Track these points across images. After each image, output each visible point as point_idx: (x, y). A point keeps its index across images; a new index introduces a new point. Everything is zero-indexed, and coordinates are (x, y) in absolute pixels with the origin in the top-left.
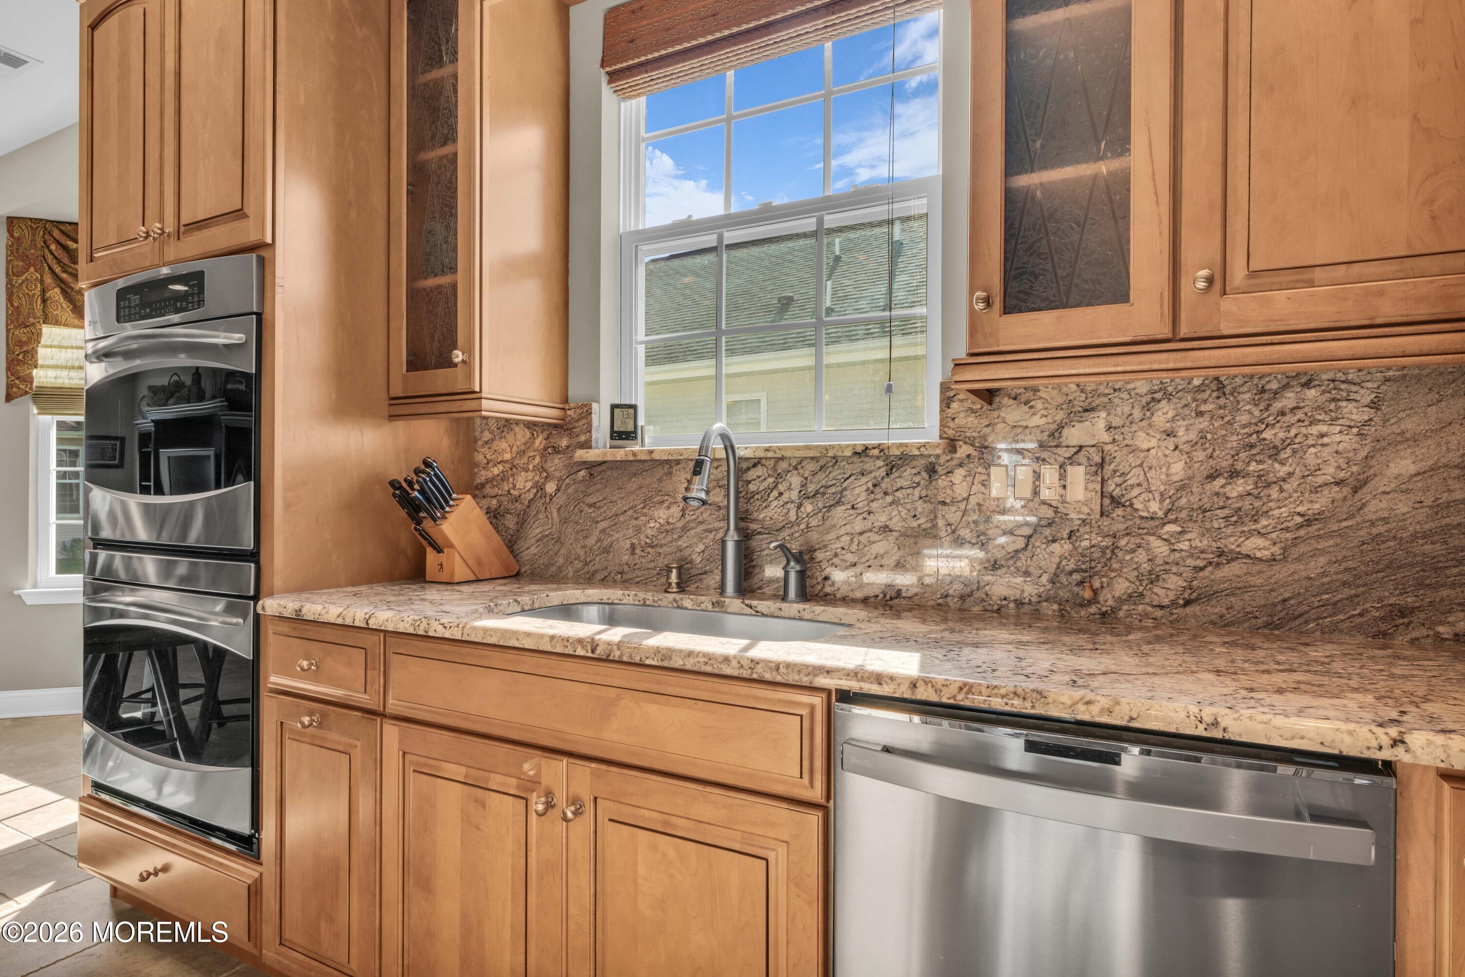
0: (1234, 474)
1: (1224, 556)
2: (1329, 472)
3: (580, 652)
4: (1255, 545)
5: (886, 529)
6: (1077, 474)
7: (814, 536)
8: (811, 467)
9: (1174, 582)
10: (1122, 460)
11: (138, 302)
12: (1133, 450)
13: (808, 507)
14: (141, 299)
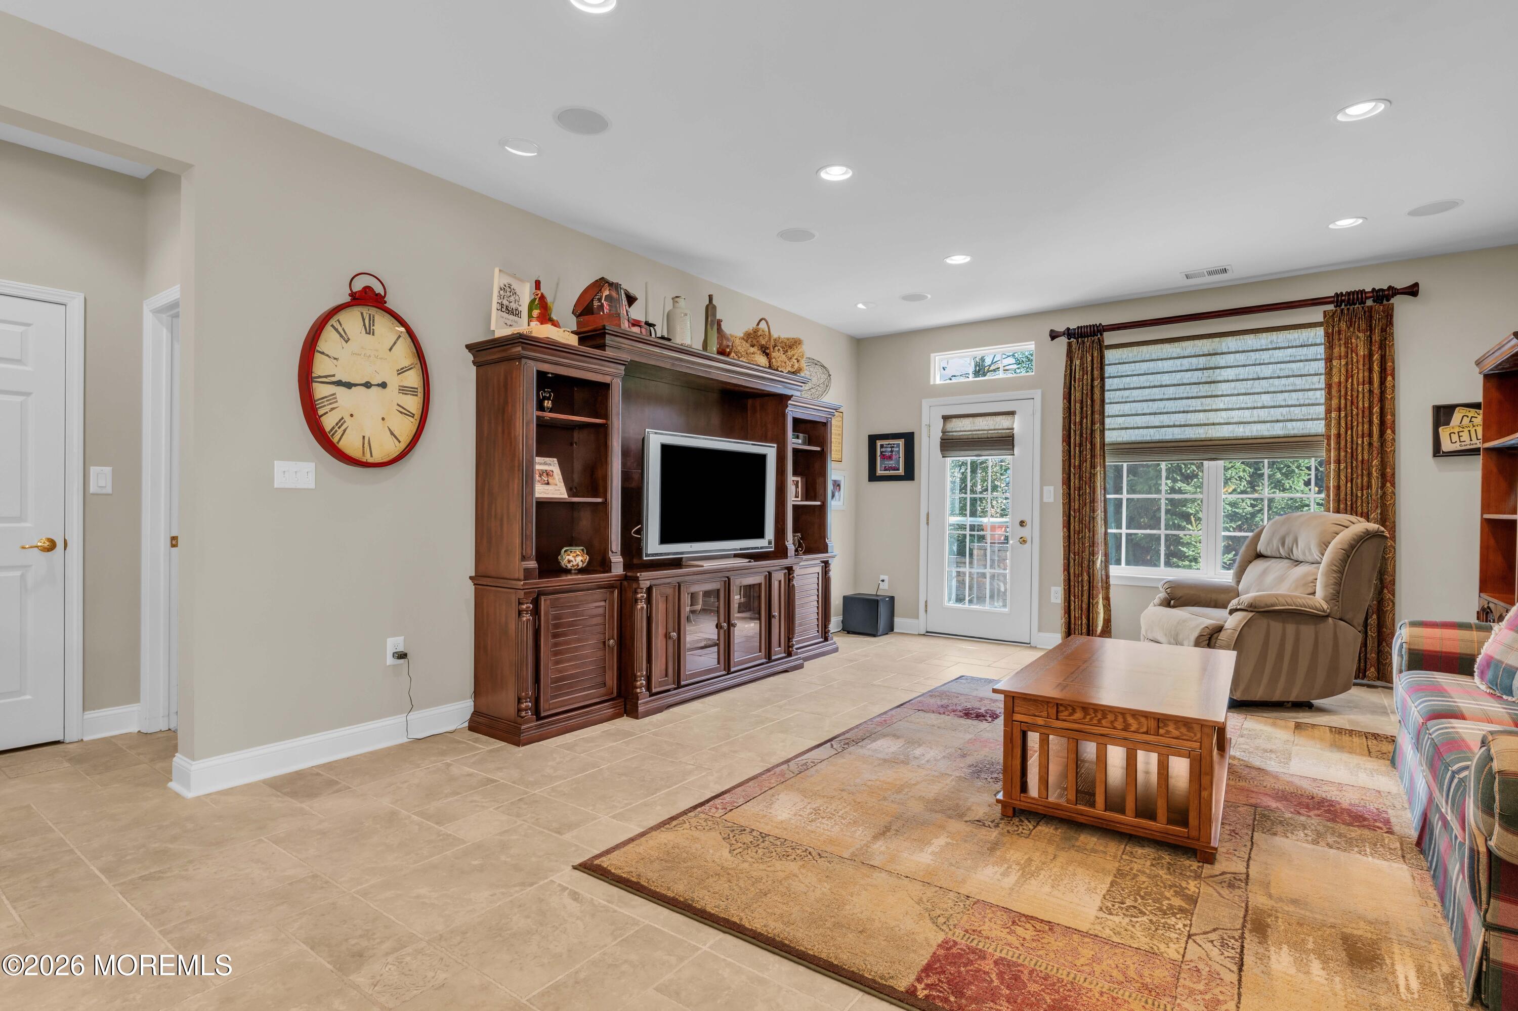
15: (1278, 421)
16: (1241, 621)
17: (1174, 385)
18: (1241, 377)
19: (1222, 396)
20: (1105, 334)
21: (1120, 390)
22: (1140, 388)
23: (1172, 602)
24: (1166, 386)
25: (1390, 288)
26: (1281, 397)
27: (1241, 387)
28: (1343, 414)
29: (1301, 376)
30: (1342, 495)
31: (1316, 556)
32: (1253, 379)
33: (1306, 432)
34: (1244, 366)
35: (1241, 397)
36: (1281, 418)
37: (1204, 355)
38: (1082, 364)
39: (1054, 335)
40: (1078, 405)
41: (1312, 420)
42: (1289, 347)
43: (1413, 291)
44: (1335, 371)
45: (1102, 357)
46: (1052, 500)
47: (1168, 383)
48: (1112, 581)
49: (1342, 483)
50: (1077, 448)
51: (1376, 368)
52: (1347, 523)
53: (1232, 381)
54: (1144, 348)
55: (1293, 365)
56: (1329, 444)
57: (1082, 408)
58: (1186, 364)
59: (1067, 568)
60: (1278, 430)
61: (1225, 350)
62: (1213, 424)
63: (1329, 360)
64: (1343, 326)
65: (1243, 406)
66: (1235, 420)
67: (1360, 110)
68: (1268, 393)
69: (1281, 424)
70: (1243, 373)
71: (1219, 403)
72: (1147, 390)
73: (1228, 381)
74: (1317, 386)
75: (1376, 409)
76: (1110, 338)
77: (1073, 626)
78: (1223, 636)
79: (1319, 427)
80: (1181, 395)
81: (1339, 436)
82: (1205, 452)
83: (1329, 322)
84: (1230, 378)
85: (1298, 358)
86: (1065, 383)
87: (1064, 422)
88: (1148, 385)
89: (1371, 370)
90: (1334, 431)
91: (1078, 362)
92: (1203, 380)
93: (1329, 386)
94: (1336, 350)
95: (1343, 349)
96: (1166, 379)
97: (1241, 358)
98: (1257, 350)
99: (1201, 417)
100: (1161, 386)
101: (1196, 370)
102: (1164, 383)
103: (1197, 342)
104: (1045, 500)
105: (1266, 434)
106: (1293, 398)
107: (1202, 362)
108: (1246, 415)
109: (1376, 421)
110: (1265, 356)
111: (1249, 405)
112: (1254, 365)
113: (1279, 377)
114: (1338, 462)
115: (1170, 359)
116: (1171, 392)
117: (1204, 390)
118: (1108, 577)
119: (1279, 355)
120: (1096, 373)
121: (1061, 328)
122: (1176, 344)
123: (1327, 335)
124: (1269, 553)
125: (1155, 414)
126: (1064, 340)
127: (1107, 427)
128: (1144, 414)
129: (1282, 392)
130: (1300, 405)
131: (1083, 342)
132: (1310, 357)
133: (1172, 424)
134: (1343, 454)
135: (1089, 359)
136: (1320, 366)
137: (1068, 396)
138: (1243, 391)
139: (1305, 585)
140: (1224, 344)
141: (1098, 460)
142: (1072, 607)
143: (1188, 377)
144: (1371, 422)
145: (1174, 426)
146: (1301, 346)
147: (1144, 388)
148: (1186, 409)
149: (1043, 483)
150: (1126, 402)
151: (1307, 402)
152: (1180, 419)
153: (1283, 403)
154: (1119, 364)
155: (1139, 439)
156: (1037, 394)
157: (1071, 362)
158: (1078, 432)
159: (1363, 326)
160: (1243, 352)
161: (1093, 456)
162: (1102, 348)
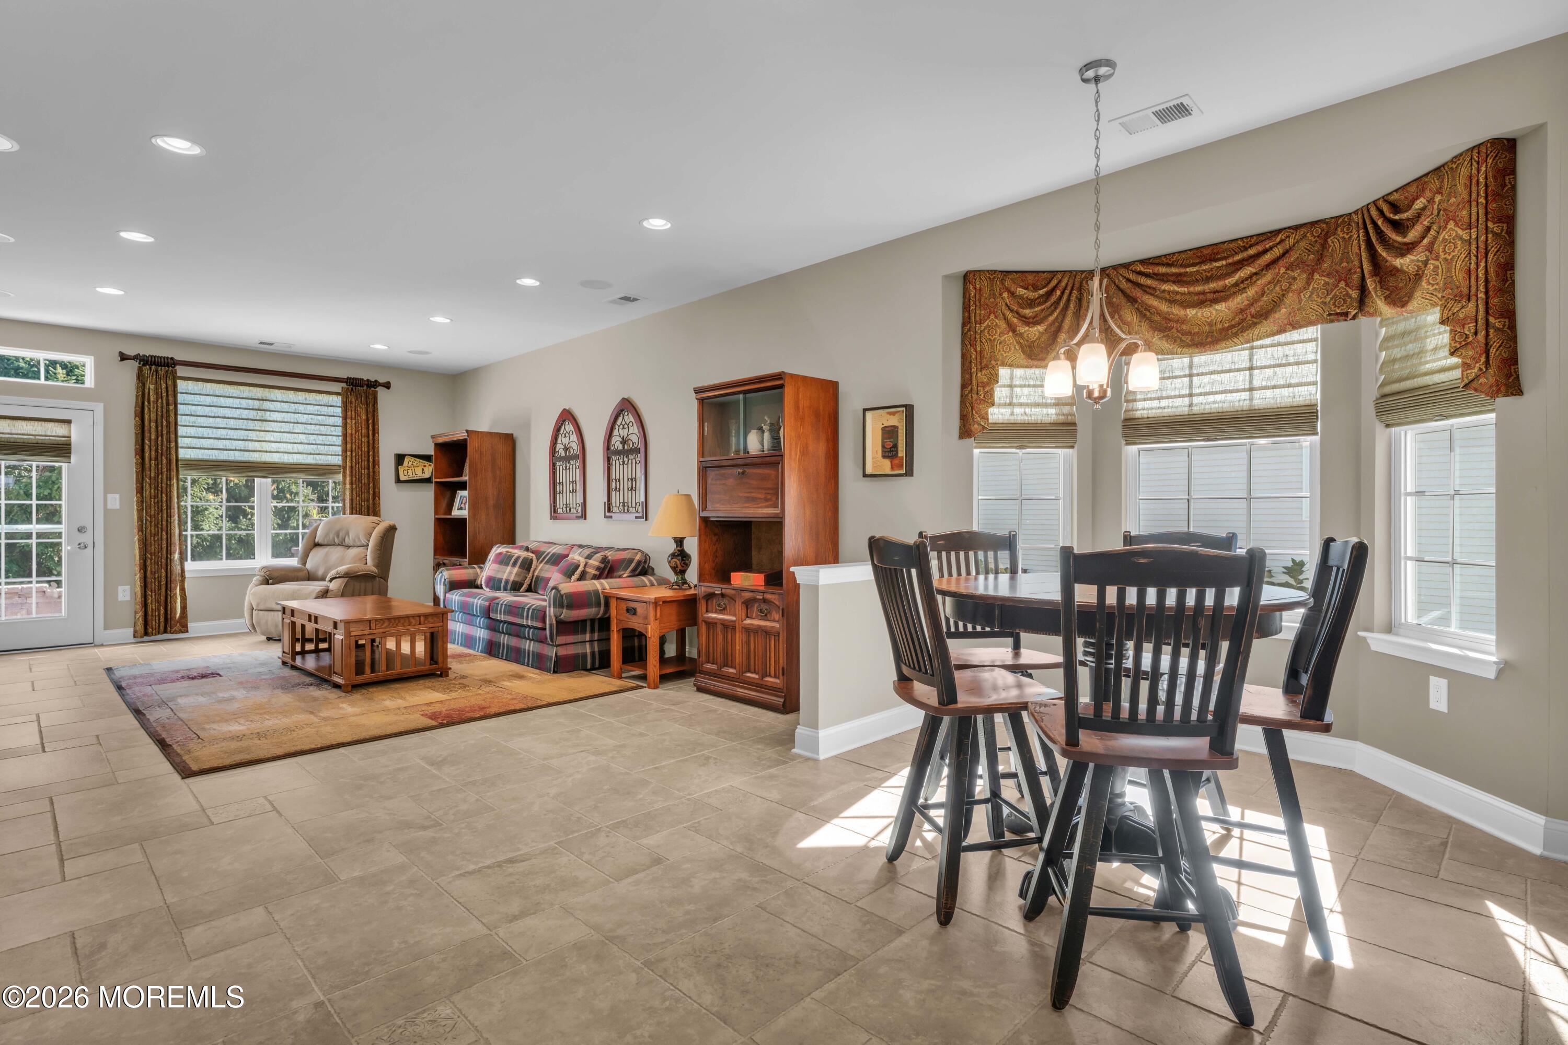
15: (311, 454)
16: (341, 585)
17: (235, 418)
18: (286, 420)
19: (273, 432)
20: (178, 367)
21: (187, 415)
22: (206, 416)
23: (270, 581)
24: (228, 418)
25: (376, 381)
26: (312, 437)
27: (286, 427)
28: (354, 454)
29: (325, 425)
30: (354, 505)
31: (364, 542)
32: (294, 423)
33: (328, 463)
34: (288, 412)
35: (285, 434)
36: (312, 452)
37: (258, 400)
38: (156, 389)
39: (123, 357)
40: (153, 425)
41: (332, 455)
42: (317, 405)
43: (387, 386)
44: (349, 426)
45: (175, 386)
46: (117, 506)
47: (230, 416)
48: (187, 575)
49: (354, 497)
50: (153, 462)
51: (371, 428)
52: (378, 522)
53: (280, 422)
54: (208, 385)
55: (319, 417)
56: (344, 472)
57: (157, 427)
58: (244, 403)
59: (144, 567)
60: (310, 460)
61: (275, 399)
62: (266, 452)
63: (345, 418)
64: (353, 399)
65: (288, 440)
66: (282, 450)
67: (439, 319)
68: (304, 434)
69: (312, 456)
70: (287, 417)
71: (269, 436)
72: (211, 419)
73: (277, 422)
74: (334, 433)
75: (371, 453)
76: (181, 371)
77: (150, 618)
78: (329, 594)
79: (338, 460)
80: (241, 427)
81: (351, 467)
82: (261, 472)
83: (344, 394)
84: (278, 420)
85: (323, 413)
86: (137, 402)
87: (137, 437)
88: (213, 415)
89: (368, 428)
90: (348, 464)
91: (152, 387)
92: (258, 418)
93: (345, 435)
94: (349, 413)
95: (353, 413)
96: (227, 412)
97: (285, 407)
98: (296, 403)
99: (257, 446)
100: (224, 418)
101: (253, 409)
102: (227, 416)
103: (252, 388)
104: (109, 506)
105: (303, 462)
106: (320, 439)
107: (256, 404)
108: (289, 447)
109: (371, 460)
110: (301, 408)
111: (292, 441)
112: (295, 413)
113: (311, 424)
114: (351, 484)
115: (232, 397)
116: (232, 423)
117: (258, 425)
118: (183, 571)
119: (310, 409)
120: (171, 399)
121: (131, 352)
122: (236, 387)
123: (343, 402)
124: (326, 543)
125: (220, 439)
126: (135, 364)
127: (180, 445)
128: (209, 438)
129: (313, 434)
130: (324, 445)
131: (157, 371)
132: (330, 414)
133: (234, 448)
134: (354, 479)
135: (164, 386)
136: (339, 421)
137: (140, 414)
138: (288, 430)
139: (360, 560)
140: (272, 394)
141: (174, 473)
142: (149, 601)
143: (245, 414)
144: (368, 460)
145: (236, 450)
146: (325, 406)
147: (210, 417)
148: (245, 438)
149: (107, 490)
150: (193, 426)
151: (328, 443)
152: (240, 445)
153: (314, 442)
154: (186, 393)
155: (205, 457)
156: (99, 408)
157: (144, 384)
158: (153, 448)
159: (364, 402)
160: (287, 402)
161: (169, 470)
162: (175, 378)
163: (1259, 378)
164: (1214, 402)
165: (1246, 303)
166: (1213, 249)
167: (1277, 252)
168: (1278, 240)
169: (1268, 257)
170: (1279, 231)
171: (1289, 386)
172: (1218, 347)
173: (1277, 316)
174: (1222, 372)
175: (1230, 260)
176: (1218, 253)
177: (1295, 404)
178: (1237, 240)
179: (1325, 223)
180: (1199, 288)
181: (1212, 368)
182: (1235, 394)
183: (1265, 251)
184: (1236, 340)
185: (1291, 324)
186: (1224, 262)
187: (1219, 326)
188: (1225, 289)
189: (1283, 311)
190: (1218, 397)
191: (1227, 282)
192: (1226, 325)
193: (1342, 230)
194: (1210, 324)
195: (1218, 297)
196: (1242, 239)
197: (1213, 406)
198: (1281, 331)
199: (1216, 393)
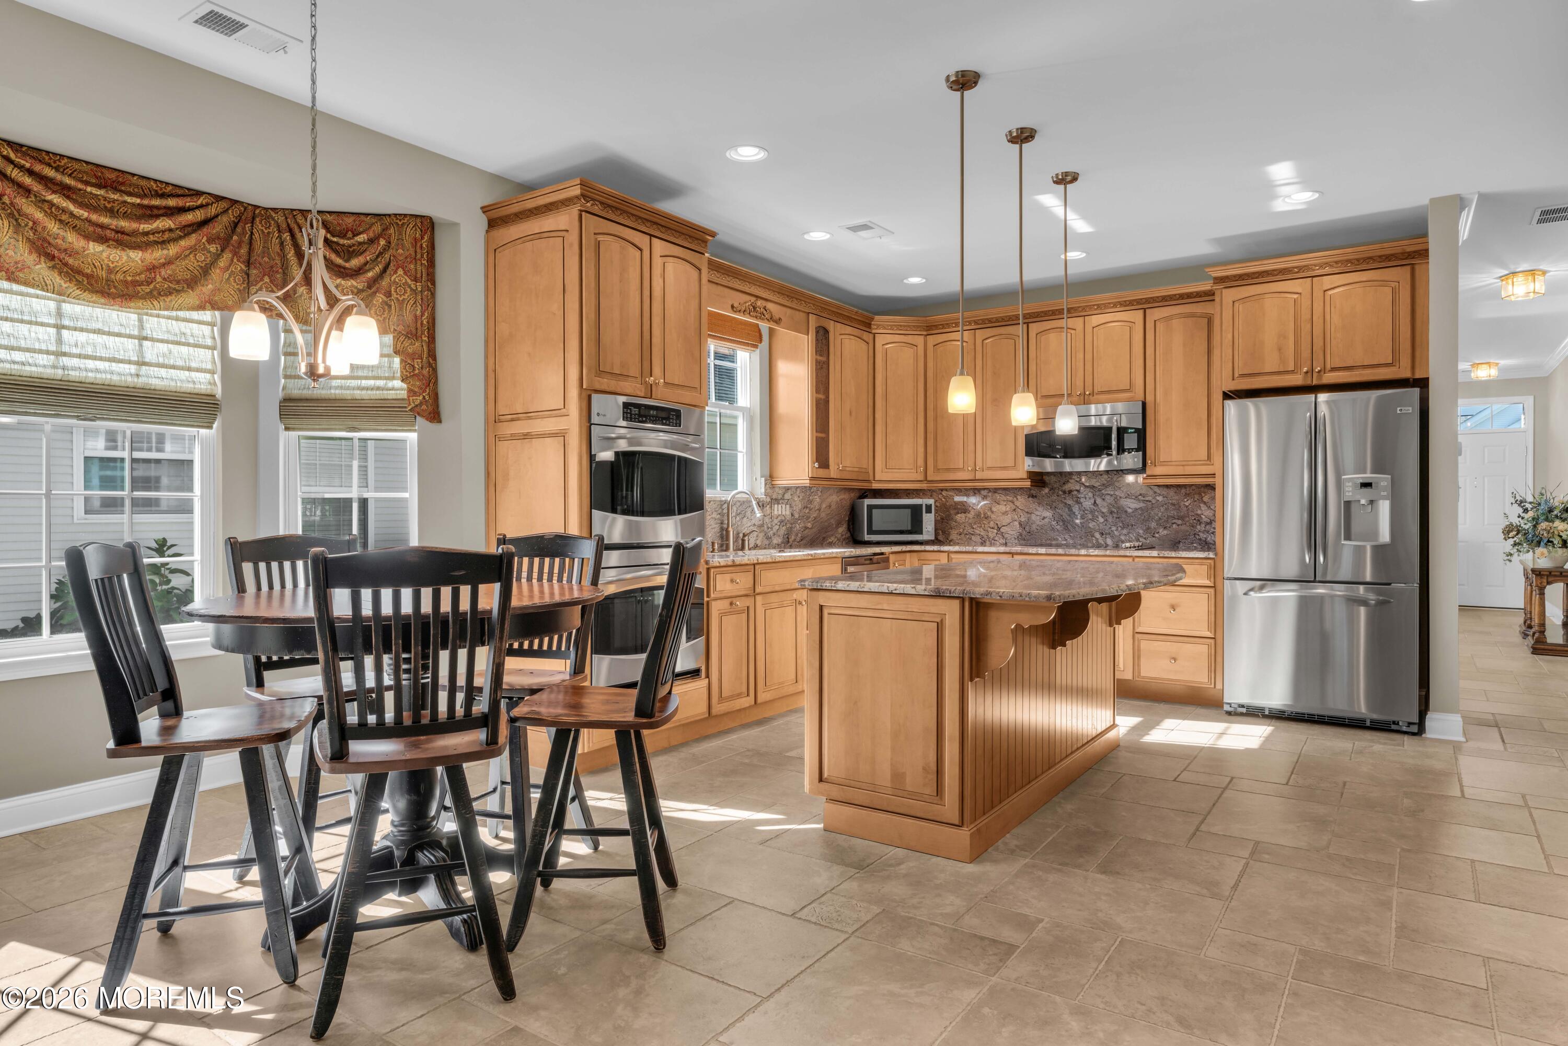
0: (807, 507)
1: (806, 528)
2: (817, 507)
3: (810, 557)
4: (809, 525)
5: (754, 525)
6: (788, 506)
7: (739, 528)
8: (739, 504)
9: (800, 535)
10: (793, 505)
11: (637, 412)
12: (795, 501)
13: (738, 518)
14: (639, 411)
163: (151, 352)
164: (97, 371)
165: (163, 261)
166: (118, 177)
167: (199, 215)
168: (199, 202)
169: (190, 217)
170: (199, 193)
171: (189, 369)
172: (132, 304)
173: (204, 289)
174: (109, 334)
175: (146, 202)
176: (123, 184)
177: (196, 391)
178: (148, 179)
179: (243, 206)
180: (105, 220)
181: (95, 326)
182: (121, 365)
183: (190, 209)
184: (155, 303)
185: (210, 303)
186: (138, 201)
187: (120, 276)
188: (134, 233)
189: (210, 286)
190: (101, 365)
191: (142, 226)
192: (129, 279)
193: (261, 223)
194: (110, 271)
195: (122, 240)
196: (155, 181)
197: (99, 376)
198: (201, 307)
199: (101, 359)
